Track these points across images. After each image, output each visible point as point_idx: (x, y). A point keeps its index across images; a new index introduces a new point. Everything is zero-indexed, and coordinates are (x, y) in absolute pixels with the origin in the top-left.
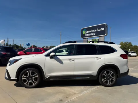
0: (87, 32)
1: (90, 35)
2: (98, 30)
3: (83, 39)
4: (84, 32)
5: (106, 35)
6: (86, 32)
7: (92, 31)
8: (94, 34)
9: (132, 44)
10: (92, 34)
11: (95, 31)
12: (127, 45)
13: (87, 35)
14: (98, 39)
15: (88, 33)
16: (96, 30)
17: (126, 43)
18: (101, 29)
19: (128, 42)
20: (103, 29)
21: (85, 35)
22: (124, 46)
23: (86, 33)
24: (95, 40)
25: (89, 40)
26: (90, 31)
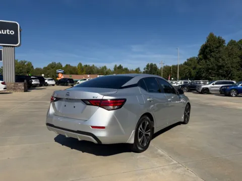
5: (18, 46)
17: (23, 63)
18: (8, 31)
19: (25, 62)
22: (20, 67)
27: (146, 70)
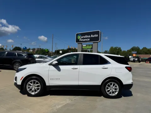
0: (82, 37)
1: (84, 40)
2: (92, 36)
3: (78, 44)
4: (79, 37)
5: (99, 42)
6: (81, 37)
7: (86, 36)
8: (89, 39)
9: (121, 49)
10: (87, 40)
12: (117, 49)
13: (82, 40)
14: (92, 45)
15: (82, 39)
16: (90, 36)
18: (95, 35)
20: (97, 36)
21: (80, 40)
24: (89, 45)
25: (83, 45)
26: (85, 37)
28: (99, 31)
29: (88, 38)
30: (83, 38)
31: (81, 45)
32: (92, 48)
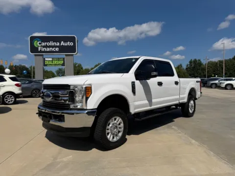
0: (43, 44)
1: (48, 49)
2: (62, 43)
3: (35, 55)
4: (37, 44)
5: (76, 54)
6: (40, 44)
7: (51, 44)
8: (57, 49)
10: (53, 49)
11: (58, 44)
13: (43, 49)
14: (64, 59)
15: (44, 47)
16: (60, 44)
18: (69, 43)
20: (72, 44)
21: (39, 49)
23: (41, 46)
24: (58, 59)
25: (46, 59)
26: (48, 44)
27: (189, 66)
28: (75, 37)
29: (56, 47)
30: (46, 46)
31: (41, 57)
32: (63, 65)
